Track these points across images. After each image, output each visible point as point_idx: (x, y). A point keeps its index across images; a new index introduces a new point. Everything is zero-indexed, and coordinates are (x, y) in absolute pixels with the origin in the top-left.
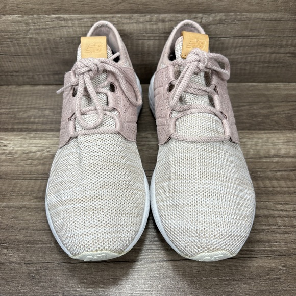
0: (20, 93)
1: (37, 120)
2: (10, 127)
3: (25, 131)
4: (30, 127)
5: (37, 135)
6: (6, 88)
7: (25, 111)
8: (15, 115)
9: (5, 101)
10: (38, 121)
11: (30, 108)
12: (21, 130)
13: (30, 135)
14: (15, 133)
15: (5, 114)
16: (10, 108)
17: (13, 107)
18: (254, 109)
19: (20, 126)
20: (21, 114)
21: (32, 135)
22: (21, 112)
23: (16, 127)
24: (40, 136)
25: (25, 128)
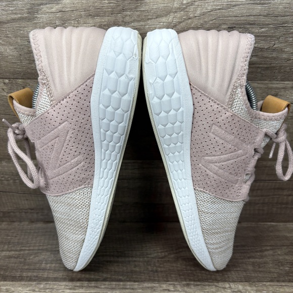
0: (32, 231)
1: (49, 265)
2: (18, 274)
3: (35, 281)
4: (40, 274)
5: (48, 286)
6: (18, 225)
7: (36, 254)
8: (25, 259)
9: (16, 241)
10: (50, 267)
11: (42, 250)
12: (30, 279)
13: (39, 285)
14: (23, 283)
15: (15, 258)
16: (21, 250)
17: (23, 248)
18: (279, 254)
19: (30, 274)
20: (31, 258)
21: (42, 286)
22: (31, 255)
23: (24, 274)
24: (51, 286)
25: (34, 276)
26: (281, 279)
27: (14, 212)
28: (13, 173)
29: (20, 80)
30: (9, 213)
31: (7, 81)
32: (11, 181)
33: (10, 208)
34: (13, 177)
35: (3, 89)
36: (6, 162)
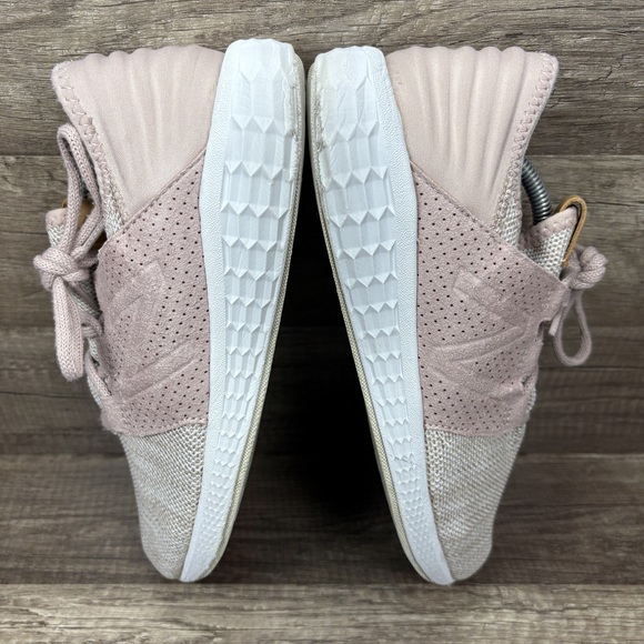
0: (81, 475)
1: (118, 548)
2: (55, 568)
3: (91, 581)
4: (102, 568)
5: (118, 594)
6: (51, 461)
7: (92, 523)
8: (69, 536)
9: (48, 496)
10: (121, 552)
11: (103, 515)
12: (81, 579)
13: (101, 591)
14: (67, 586)
15: (46, 532)
16: (59, 516)
17: (64, 512)
18: (604, 524)
19: (79, 568)
20: (81, 532)
21: (106, 593)
22: (82, 526)
23: (69, 568)
24: (125, 594)
25: (90, 573)
26: (609, 578)
27: (41, 435)
28: (34, 354)
29: (41, 158)
30: (30, 436)
31: (12, 159)
32: (32, 371)
33: (31, 427)
34: (34, 363)
35: (5, 178)
36: (19, 332)
